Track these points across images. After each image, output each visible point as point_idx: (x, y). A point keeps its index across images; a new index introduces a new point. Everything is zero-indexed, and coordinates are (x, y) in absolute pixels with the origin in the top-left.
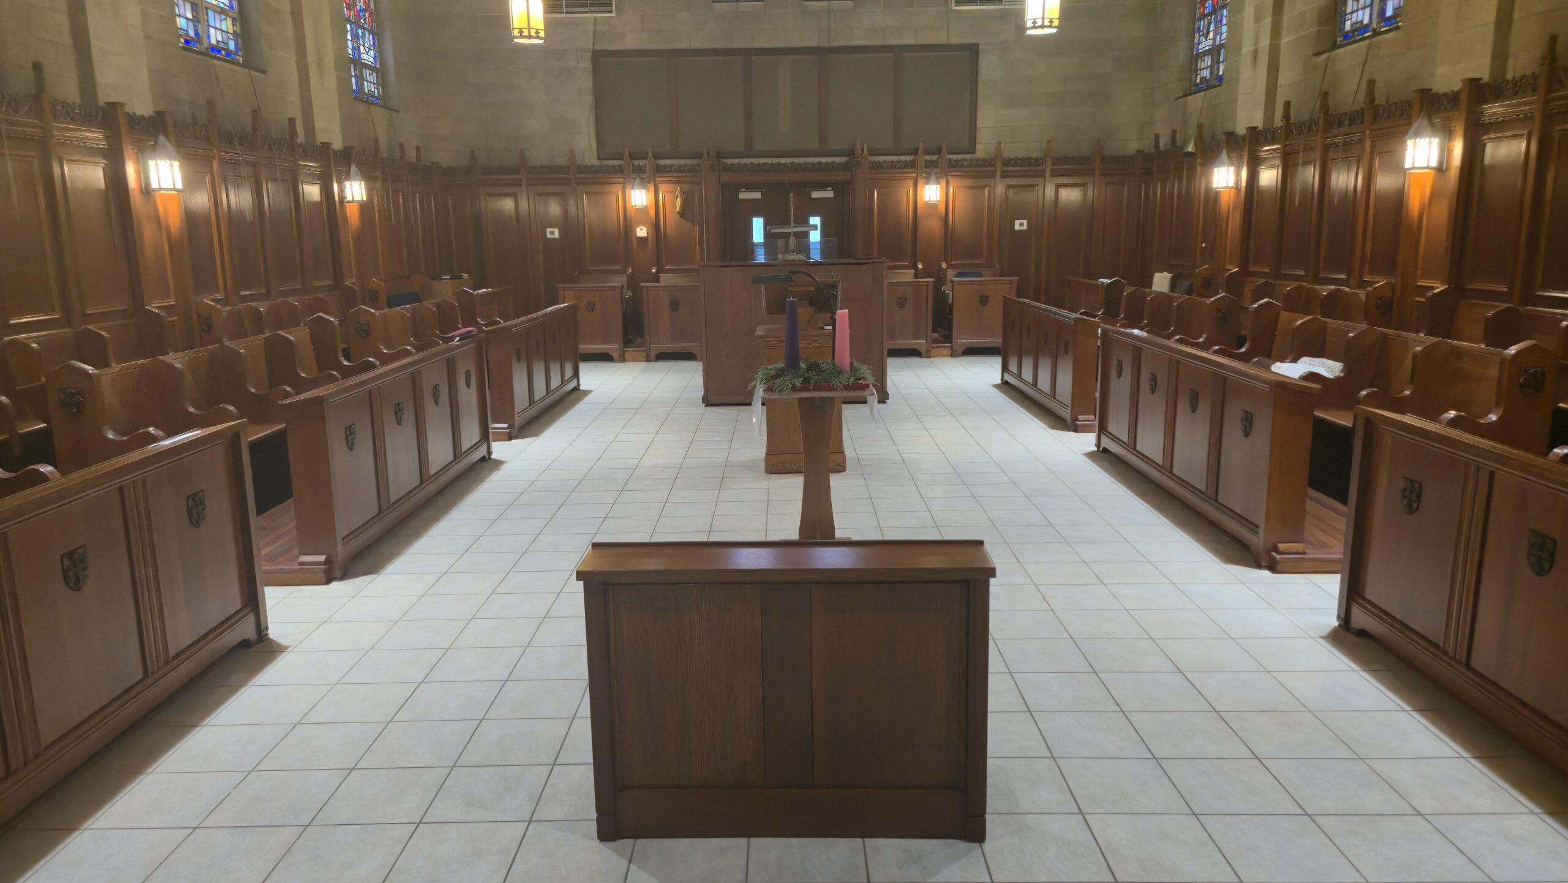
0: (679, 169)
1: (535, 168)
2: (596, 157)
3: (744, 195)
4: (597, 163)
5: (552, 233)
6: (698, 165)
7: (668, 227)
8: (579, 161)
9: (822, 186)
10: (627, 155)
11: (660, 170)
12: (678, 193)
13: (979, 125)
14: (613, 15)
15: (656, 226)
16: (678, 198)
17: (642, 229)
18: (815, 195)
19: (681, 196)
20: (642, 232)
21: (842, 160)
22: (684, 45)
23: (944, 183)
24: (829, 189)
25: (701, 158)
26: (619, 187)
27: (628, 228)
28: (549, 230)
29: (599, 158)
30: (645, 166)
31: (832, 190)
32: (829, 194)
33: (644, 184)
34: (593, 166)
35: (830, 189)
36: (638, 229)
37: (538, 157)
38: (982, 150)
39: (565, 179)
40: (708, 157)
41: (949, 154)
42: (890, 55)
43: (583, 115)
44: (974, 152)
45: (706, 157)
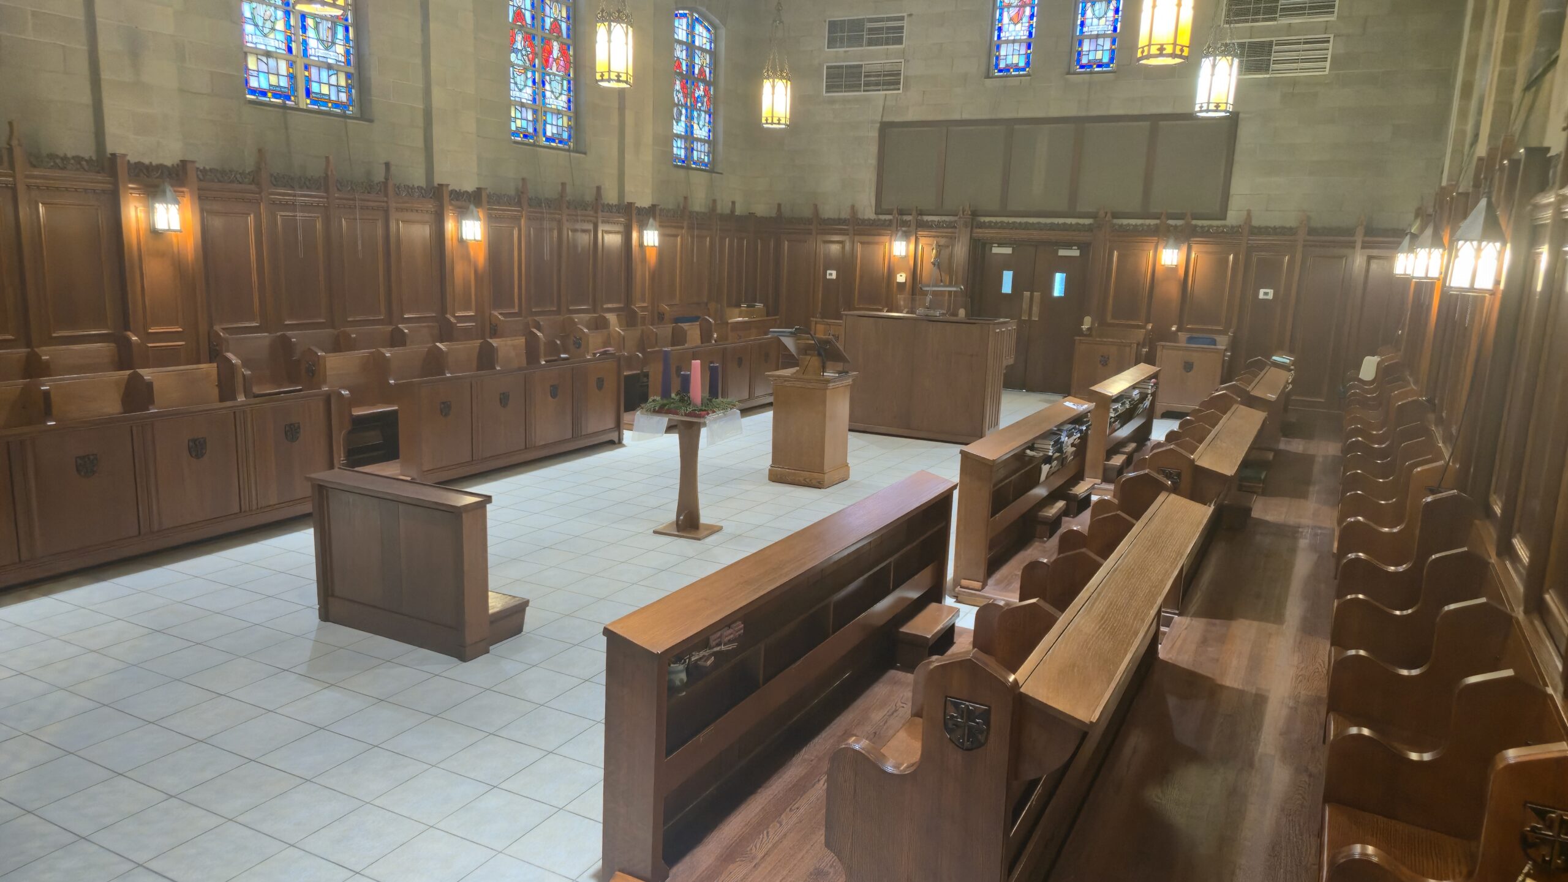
0: (939, 225)
1: (825, 220)
2: (874, 211)
3: (996, 250)
4: (873, 216)
5: (831, 274)
6: (955, 221)
7: (924, 274)
8: (860, 216)
9: (1068, 245)
10: (895, 212)
11: (922, 225)
12: (934, 246)
13: (1233, 191)
14: (901, 91)
15: (914, 275)
16: (934, 251)
17: (901, 276)
18: (1062, 252)
19: (937, 249)
20: (901, 278)
21: (1087, 221)
22: (956, 116)
23: (1185, 248)
24: (1074, 248)
25: (957, 216)
26: (888, 238)
27: (891, 274)
28: (828, 272)
29: (876, 213)
30: (910, 221)
31: (1078, 249)
32: (1075, 253)
33: (906, 236)
34: (869, 220)
35: (1076, 248)
36: (898, 276)
37: (829, 211)
38: (1234, 217)
39: (845, 230)
40: (963, 214)
41: (1193, 219)
42: (1148, 123)
43: (867, 176)
44: (1225, 219)
45: (962, 216)
